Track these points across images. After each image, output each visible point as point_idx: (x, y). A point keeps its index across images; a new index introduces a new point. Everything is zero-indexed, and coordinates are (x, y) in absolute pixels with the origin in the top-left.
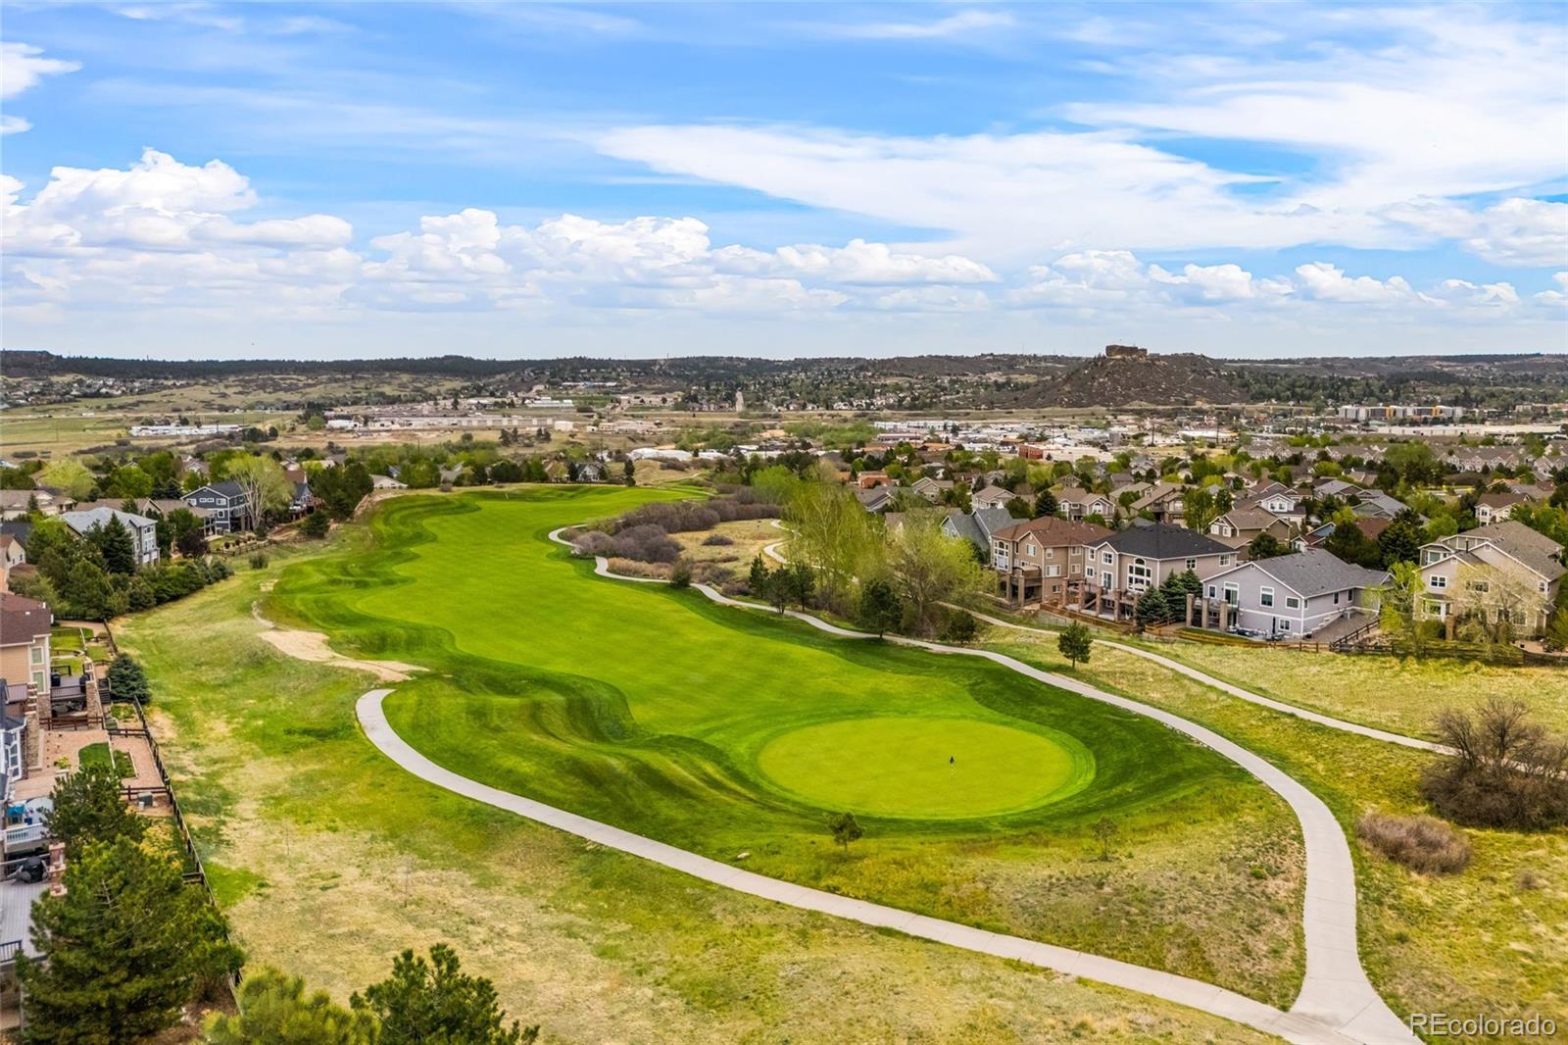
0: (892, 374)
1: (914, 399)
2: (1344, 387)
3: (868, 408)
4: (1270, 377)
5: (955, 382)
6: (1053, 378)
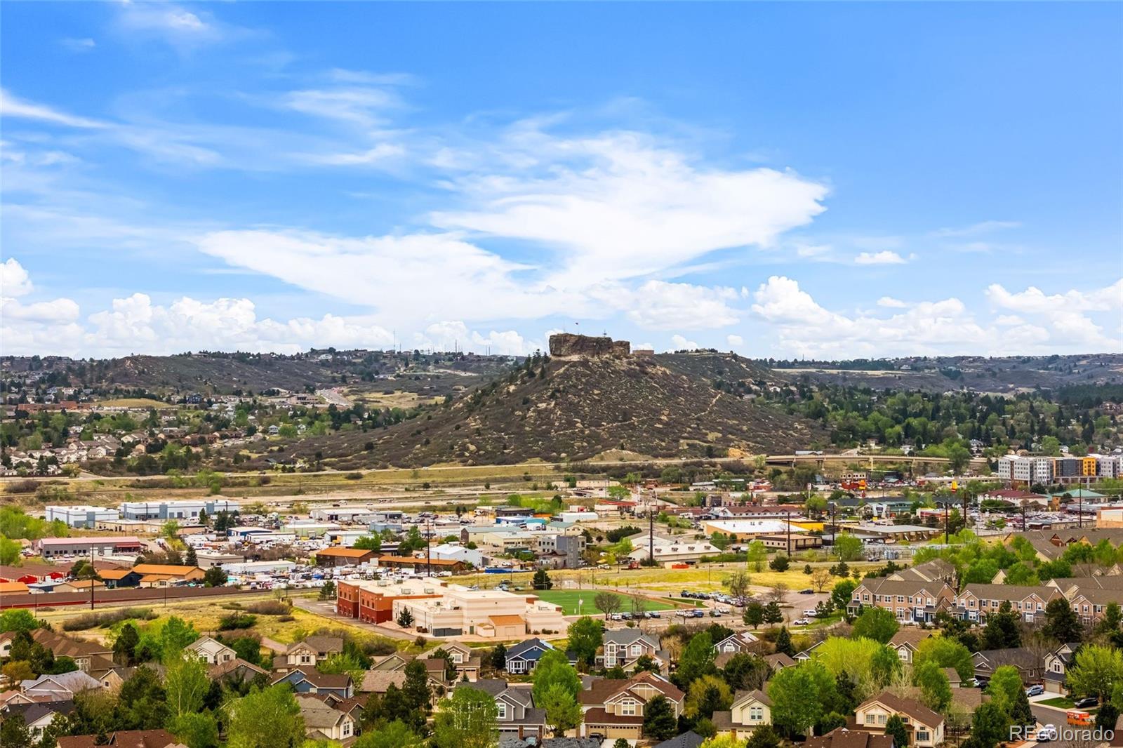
0: (118, 392)
1: (154, 447)
2: (993, 416)
3: (43, 471)
4: (858, 396)
5: (249, 409)
6: (450, 399)
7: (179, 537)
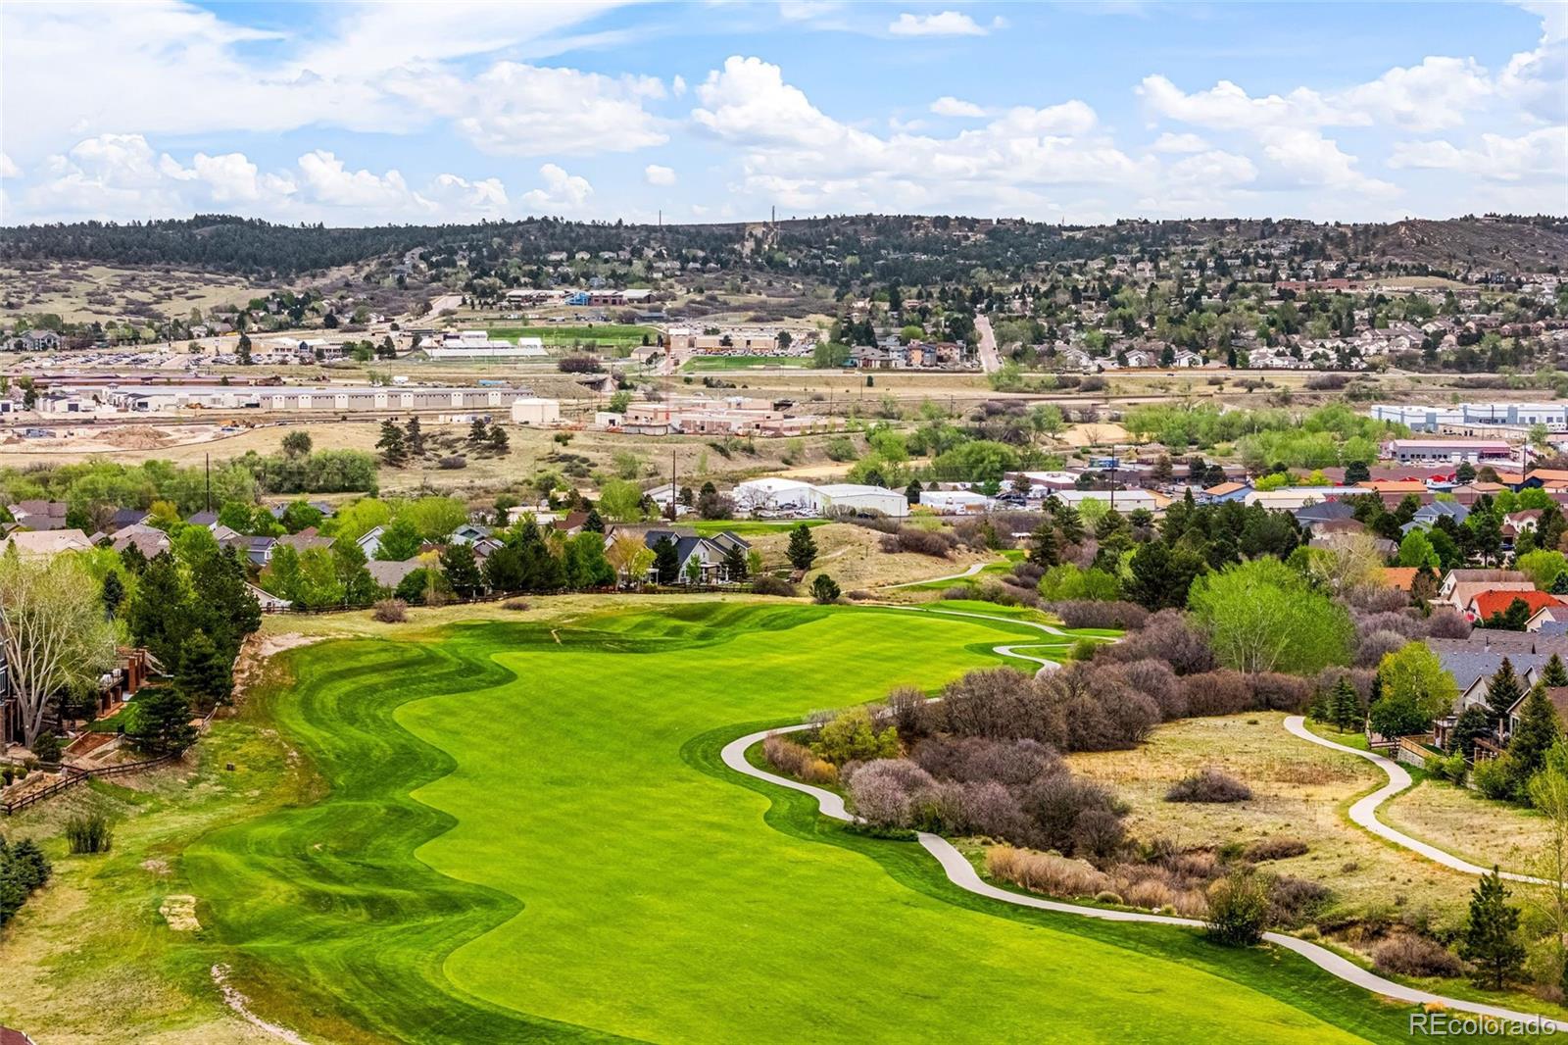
3: (1344, 364)
7: (1549, 444)
